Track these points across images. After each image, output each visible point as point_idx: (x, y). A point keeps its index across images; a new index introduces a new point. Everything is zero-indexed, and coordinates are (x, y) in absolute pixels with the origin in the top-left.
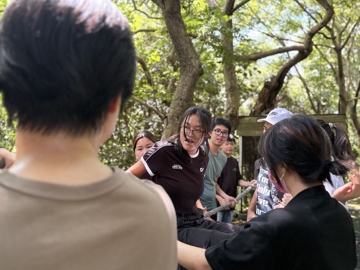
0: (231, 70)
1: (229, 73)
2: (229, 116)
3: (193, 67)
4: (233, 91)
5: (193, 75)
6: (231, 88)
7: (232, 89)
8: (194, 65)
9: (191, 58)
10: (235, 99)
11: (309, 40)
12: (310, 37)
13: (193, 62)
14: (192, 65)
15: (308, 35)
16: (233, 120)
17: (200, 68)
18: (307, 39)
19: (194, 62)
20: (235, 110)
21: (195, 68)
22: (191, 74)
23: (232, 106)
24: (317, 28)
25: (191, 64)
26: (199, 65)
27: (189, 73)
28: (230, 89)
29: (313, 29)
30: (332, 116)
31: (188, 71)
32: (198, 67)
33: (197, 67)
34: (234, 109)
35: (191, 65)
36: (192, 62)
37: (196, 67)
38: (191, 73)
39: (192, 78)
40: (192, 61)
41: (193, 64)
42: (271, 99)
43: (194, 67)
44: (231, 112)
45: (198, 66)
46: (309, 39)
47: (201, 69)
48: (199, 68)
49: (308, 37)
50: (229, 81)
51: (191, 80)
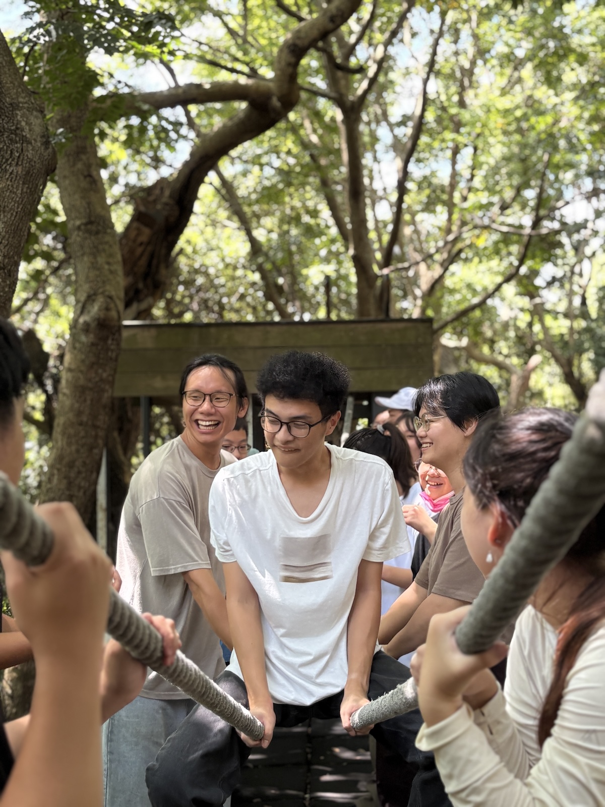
0: (84, 157)
1: (79, 165)
2: (93, 325)
3: (24, 140)
4: (97, 233)
5: (28, 172)
6: (90, 223)
7: (93, 228)
8: (26, 133)
9: (14, 106)
10: (108, 263)
11: (290, 70)
12: (293, 60)
13: (23, 124)
14: (18, 132)
15: (286, 51)
16: (110, 342)
17: (47, 148)
18: (283, 63)
19: (27, 123)
20: (112, 305)
21: (30, 148)
22: (20, 169)
23: (101, 290)
24: (315, 33)
25: (17, 128)
26: (43, 136)
27: (10, 165)
28: (86, 224)
29: (303, 35)
30: (394, 326)
31: (7, 156)
32: (42, 144)
33: (39, 144)
34: (109, 300)
35: (16, 135)
36: (19, 122)
37: (35, 140)
38: (17, 164)
39: (24, 183)
40: (19, 117)
41: (23, 130)
42: (155, 262)
43: (29, 143)
44: (100, 310)
45: (39, 139)
46: (289, 64)
47: (50, 150)
48: (43, 148)
49: (288, 58)
50: (83, 198)
51: (19, 191)
